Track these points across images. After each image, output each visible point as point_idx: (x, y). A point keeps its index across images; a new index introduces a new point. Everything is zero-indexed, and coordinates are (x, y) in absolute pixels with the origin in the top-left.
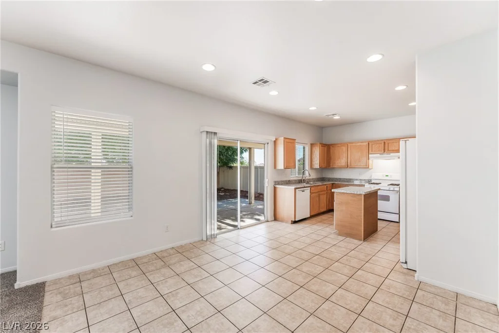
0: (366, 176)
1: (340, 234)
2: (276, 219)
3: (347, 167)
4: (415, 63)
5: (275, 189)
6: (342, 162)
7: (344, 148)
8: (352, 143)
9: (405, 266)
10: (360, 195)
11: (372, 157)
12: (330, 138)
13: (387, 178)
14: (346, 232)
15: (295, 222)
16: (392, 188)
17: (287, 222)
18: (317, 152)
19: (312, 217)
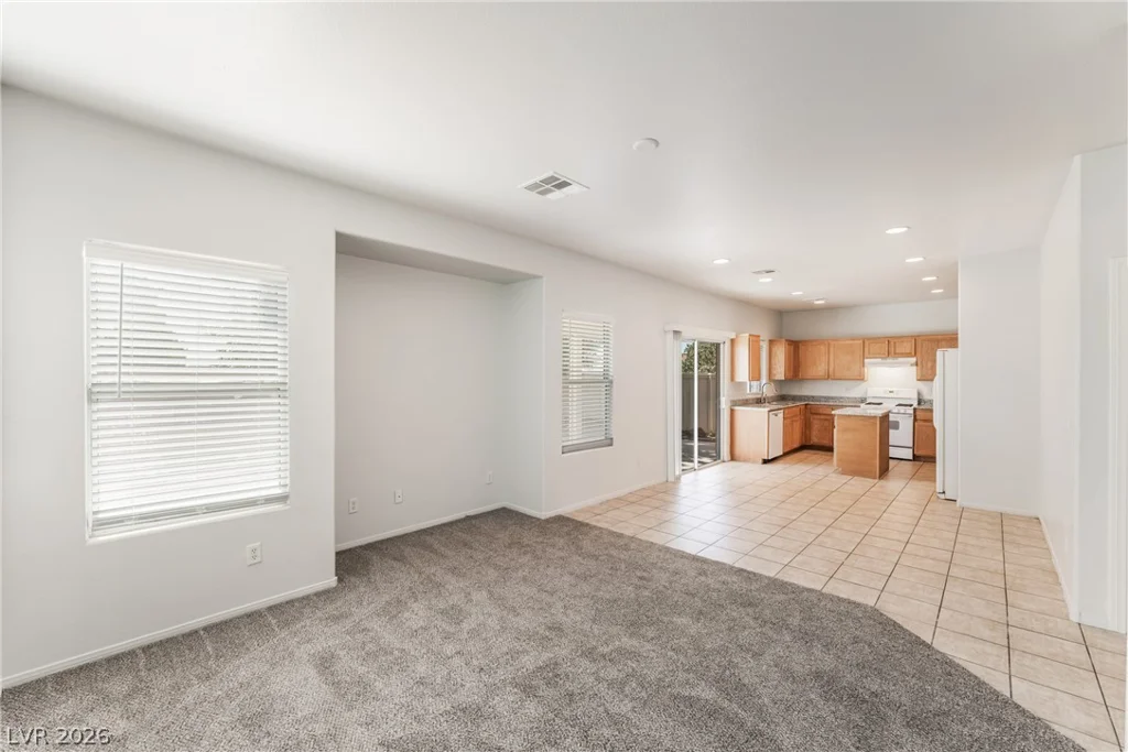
0: (856, 391)
1: (844, 473)
2: (733, 458)
3: (828, 377)
4: (956, 264)
5: (732, 411)
6: (820, 369)
7: (823, 348)
8: (836, 340)
9: (942, 496)
10: (875, 417)
11: (870, 363)
12: (799, 333)
13: (891, 395)
14: (854, 469)
15: (765, 462)
16: (902, 409)
17: (754, 462)
18: (781, 354)
19: (786, 454)
